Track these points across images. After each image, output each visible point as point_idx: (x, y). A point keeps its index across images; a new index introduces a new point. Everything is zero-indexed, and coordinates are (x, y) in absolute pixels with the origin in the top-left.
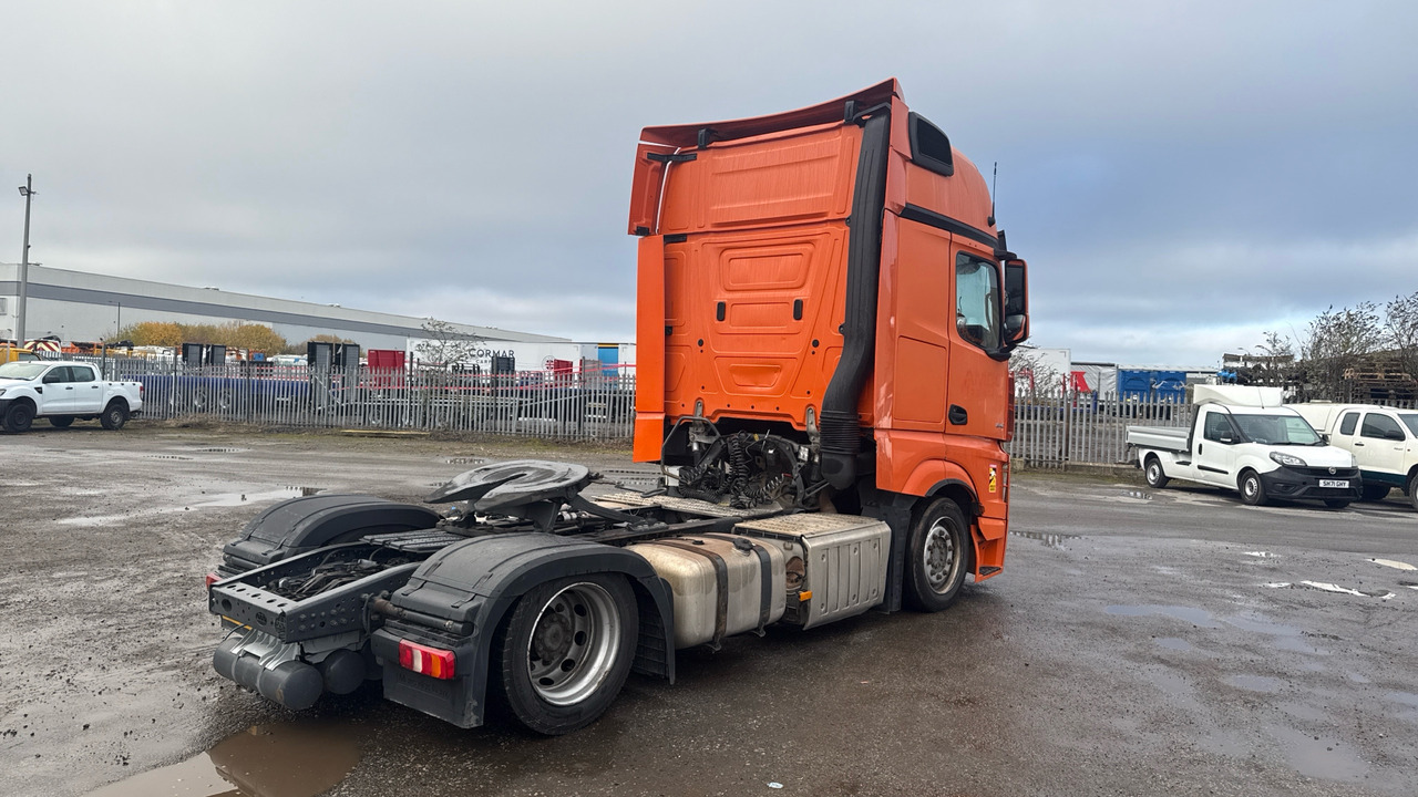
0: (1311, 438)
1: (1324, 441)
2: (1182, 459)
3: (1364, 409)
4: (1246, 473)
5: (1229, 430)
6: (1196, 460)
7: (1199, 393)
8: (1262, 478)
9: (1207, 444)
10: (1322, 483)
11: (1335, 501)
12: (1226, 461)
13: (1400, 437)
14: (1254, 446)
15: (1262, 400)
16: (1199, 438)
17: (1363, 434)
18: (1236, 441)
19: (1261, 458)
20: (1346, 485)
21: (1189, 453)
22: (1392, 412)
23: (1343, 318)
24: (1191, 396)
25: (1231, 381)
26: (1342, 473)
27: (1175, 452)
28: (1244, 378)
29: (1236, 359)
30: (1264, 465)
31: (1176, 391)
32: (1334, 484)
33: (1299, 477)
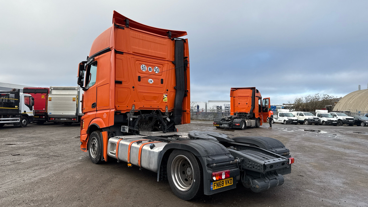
0: (293, 116)
1: (294, 116)
2: (276, 119)
3: (299, 112)
4: (285, 120)
5: (282, 115)
6: (278, 119)
7: (278, 110)
8: (286, 121)
9: (280, 117)
10: (294, 121)
11: (296, 124)
12: (282, 119)
13: (303, 116)
14: (285, 117)
15: (286, 111)
16: (278, 116)
17: (299, 115)
18: (283, 117)
19: (286, 118)
20: (296, 122)
21: (277, 118)
22: (303, 112)
23: (299, 99)
24: (277, 111)
25: (283, 109)
26: (296, 120)
27: (275, 118)
28: (285, 108)
29: (285, 104)
30: (287, 119)
31: (275, 110)
32: (295, 121)
33: (291, 121)
